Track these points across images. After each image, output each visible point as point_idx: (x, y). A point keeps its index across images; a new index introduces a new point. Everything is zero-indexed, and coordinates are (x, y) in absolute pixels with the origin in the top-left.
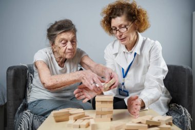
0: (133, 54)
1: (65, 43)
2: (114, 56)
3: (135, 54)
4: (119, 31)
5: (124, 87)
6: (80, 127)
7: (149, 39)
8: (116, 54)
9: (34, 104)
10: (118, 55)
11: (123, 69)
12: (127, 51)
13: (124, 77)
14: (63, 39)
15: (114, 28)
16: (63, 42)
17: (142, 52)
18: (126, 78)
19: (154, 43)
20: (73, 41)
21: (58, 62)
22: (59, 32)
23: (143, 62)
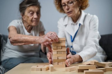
0: (78, 25)
1: (32, 14)
2: (65, 27)
3: (80, 24)
4: (68, 6)
5: (73, 49)
6: (41, 70)
7: (89, 14)
8: (66, 26)
9: (6, 61)
10: (67, 26)
11: (71, 36)
12: (74, 23)
13: (72, 41)
14: (31, 11)
15: (64, 4)
16: (31, 13)
17: (85, 23)
18: (73, 43)
19: (93, 17)
20: (38, 13)
21: (27, 29)
22: (28, 5)
23: (85, 30)
